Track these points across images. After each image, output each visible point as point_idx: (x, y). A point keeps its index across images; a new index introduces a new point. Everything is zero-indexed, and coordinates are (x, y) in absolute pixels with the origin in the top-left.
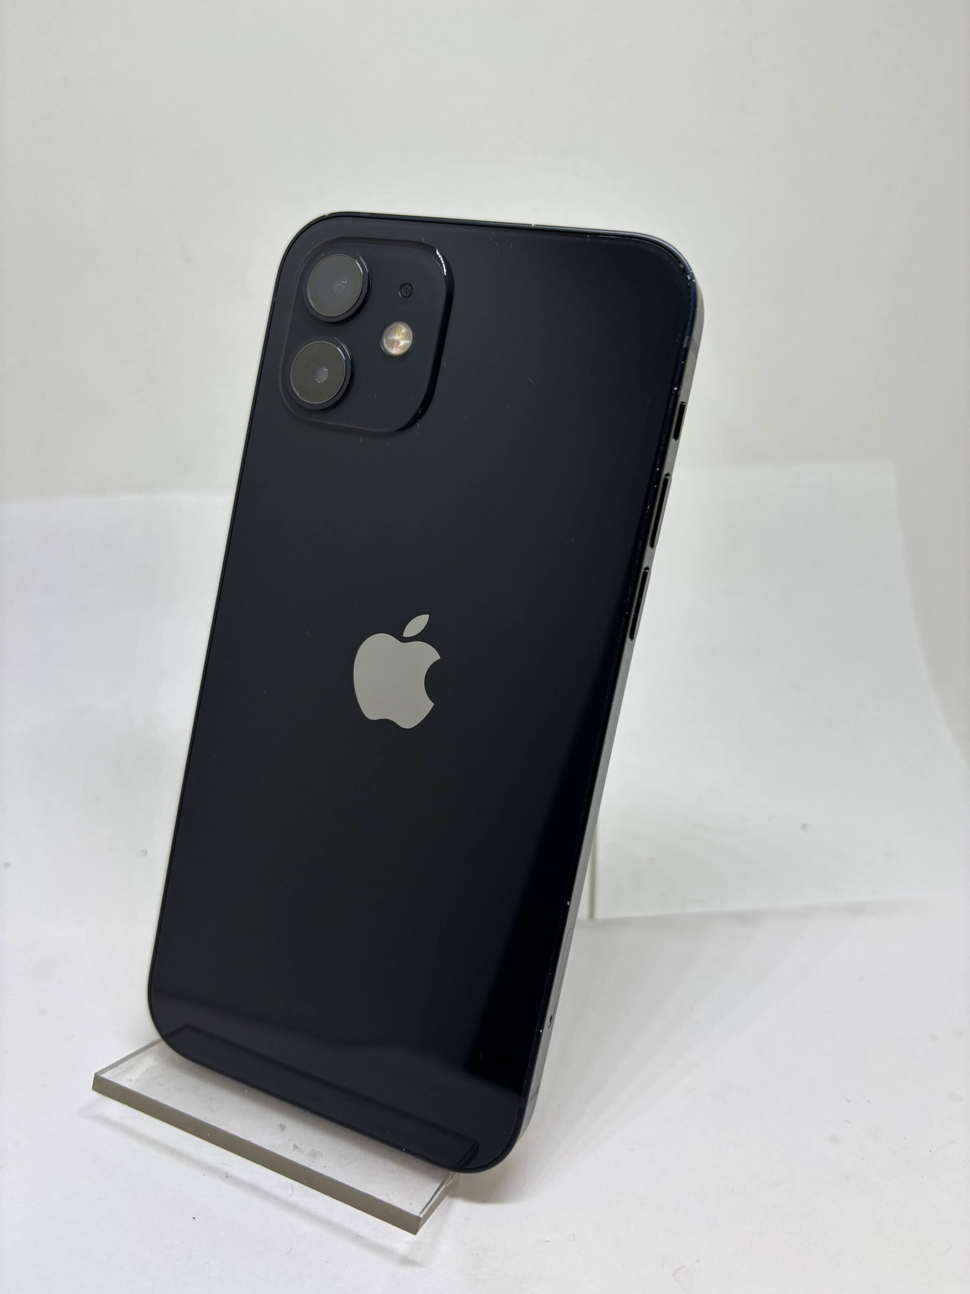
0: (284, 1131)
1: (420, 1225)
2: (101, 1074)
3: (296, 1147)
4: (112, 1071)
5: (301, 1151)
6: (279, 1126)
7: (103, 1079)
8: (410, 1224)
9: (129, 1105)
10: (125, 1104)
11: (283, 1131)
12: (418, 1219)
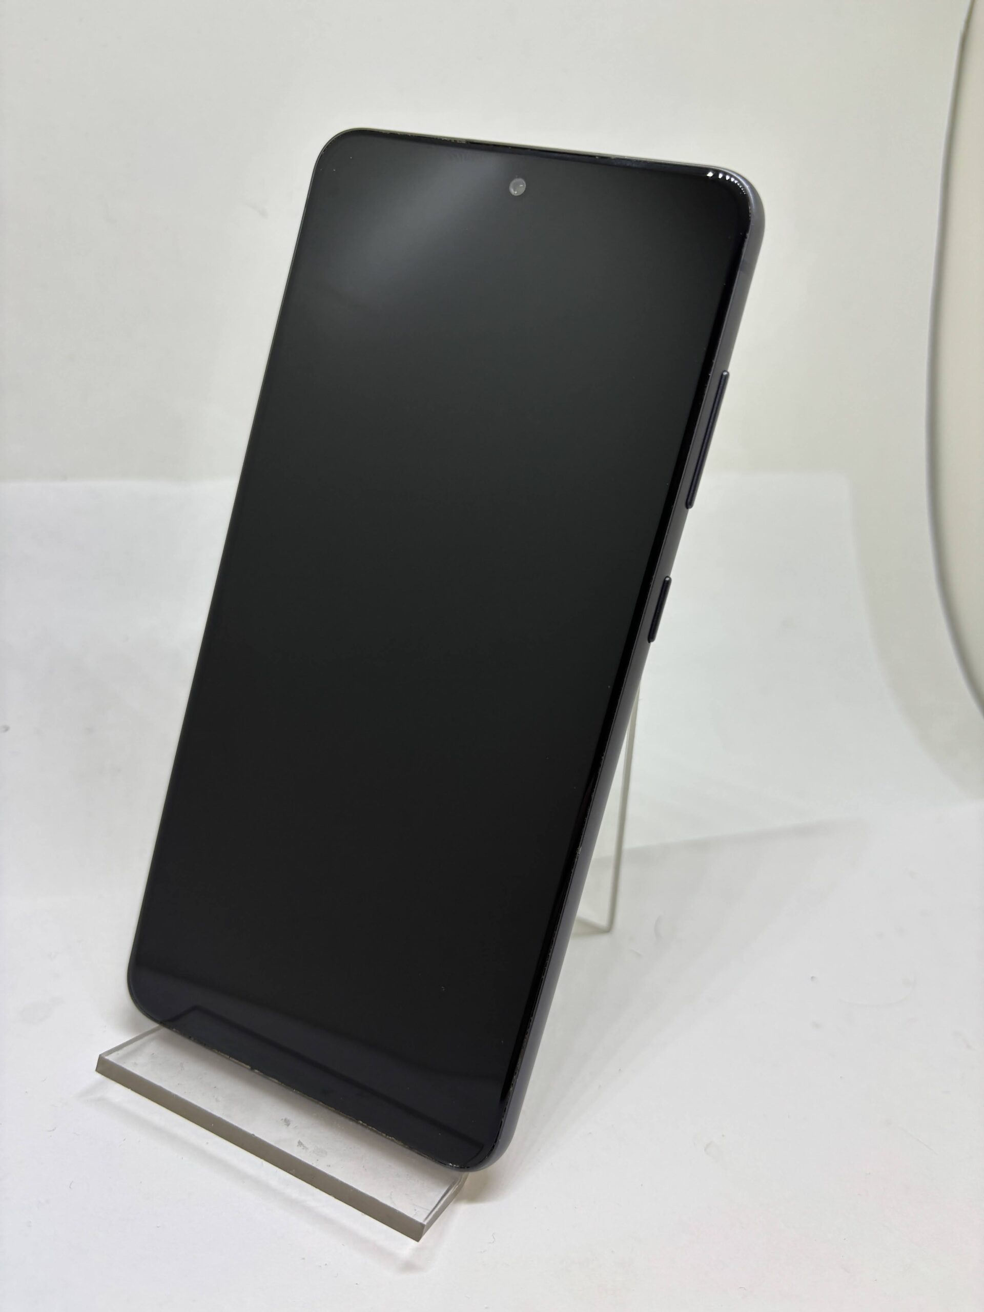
0: (291, 1127)
1: (424, 1230)
2: (106, 1056)
3: (300, 1143)
4: (116, 1053)
5: (305, 1148)
6: (283, 1120)
7: (108, 1061)
8: (414, 1230)
9: (132, 1090)
10: (129, 1088)
11: (288, 1125)
12: (422, 1226)
